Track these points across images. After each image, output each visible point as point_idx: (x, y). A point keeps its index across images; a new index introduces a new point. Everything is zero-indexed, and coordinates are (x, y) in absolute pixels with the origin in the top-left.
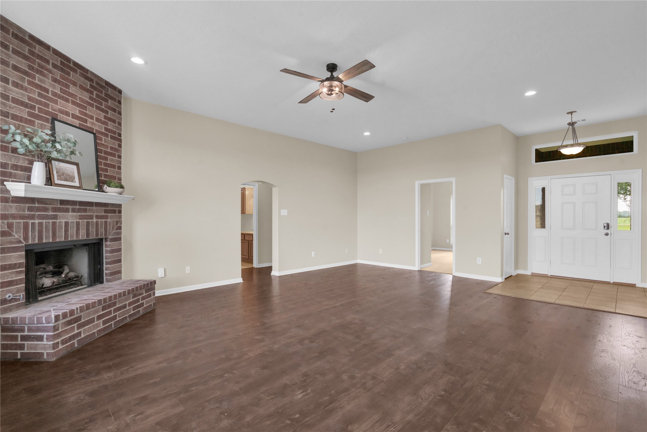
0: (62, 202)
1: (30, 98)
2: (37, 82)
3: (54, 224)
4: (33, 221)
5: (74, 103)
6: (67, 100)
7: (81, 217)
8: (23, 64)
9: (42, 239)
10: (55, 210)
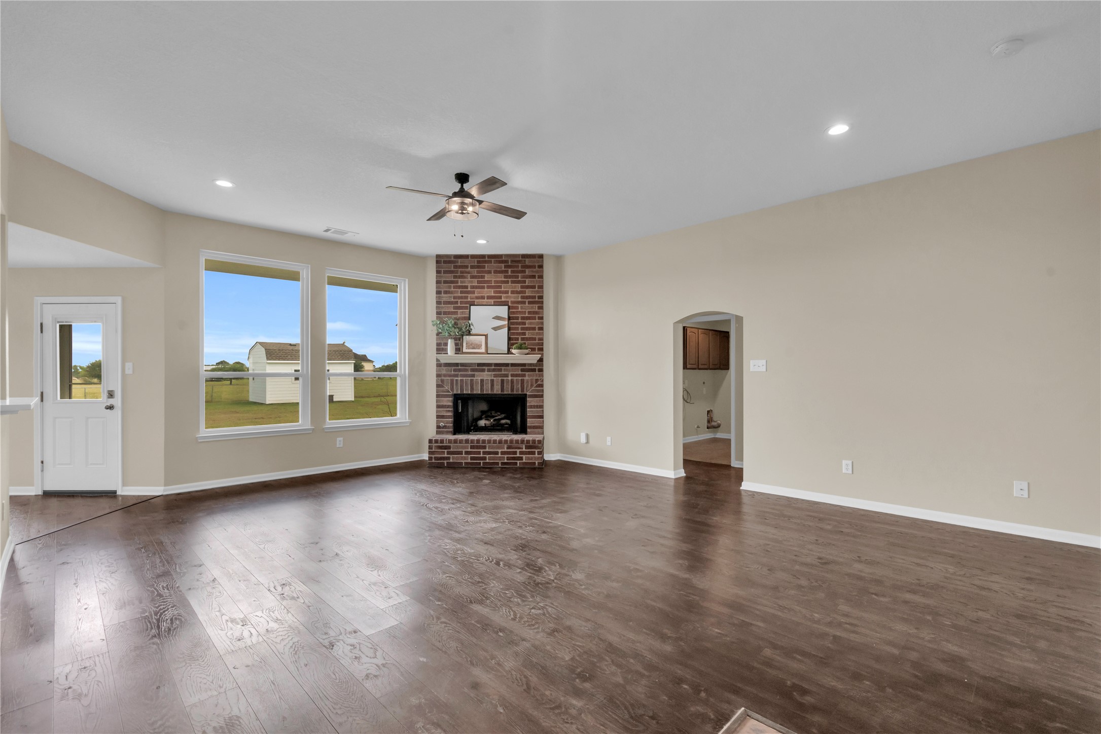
0: (479, 365)
1: (454, 298)
2: (459, 284)
3: (472, 380)
4: (456, 378)
5: (489, 287)
6: (483, 287)
7: (495, 376)
8: (450, 277)
9: (463, 391)
10: (473, 370)
